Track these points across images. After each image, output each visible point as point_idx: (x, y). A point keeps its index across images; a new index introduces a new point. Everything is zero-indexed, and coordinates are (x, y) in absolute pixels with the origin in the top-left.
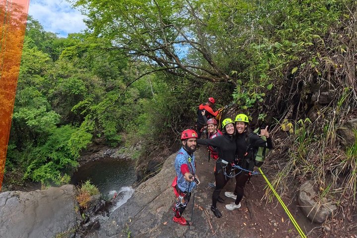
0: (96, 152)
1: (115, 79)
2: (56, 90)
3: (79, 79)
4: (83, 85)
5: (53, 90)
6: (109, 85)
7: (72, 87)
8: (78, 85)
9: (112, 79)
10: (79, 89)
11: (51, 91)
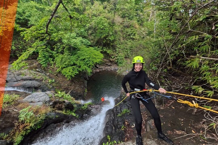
0: (109, 66)
1: (131, 20)
2: (90, 24)
3: (105, 17)
4: (106, 22)
5: (89, 25)
6: (126, 24)
7: (99, 23)
8: (103, 22)
9: (129, 19)
10: (103, 25)
11: (88, 25)
